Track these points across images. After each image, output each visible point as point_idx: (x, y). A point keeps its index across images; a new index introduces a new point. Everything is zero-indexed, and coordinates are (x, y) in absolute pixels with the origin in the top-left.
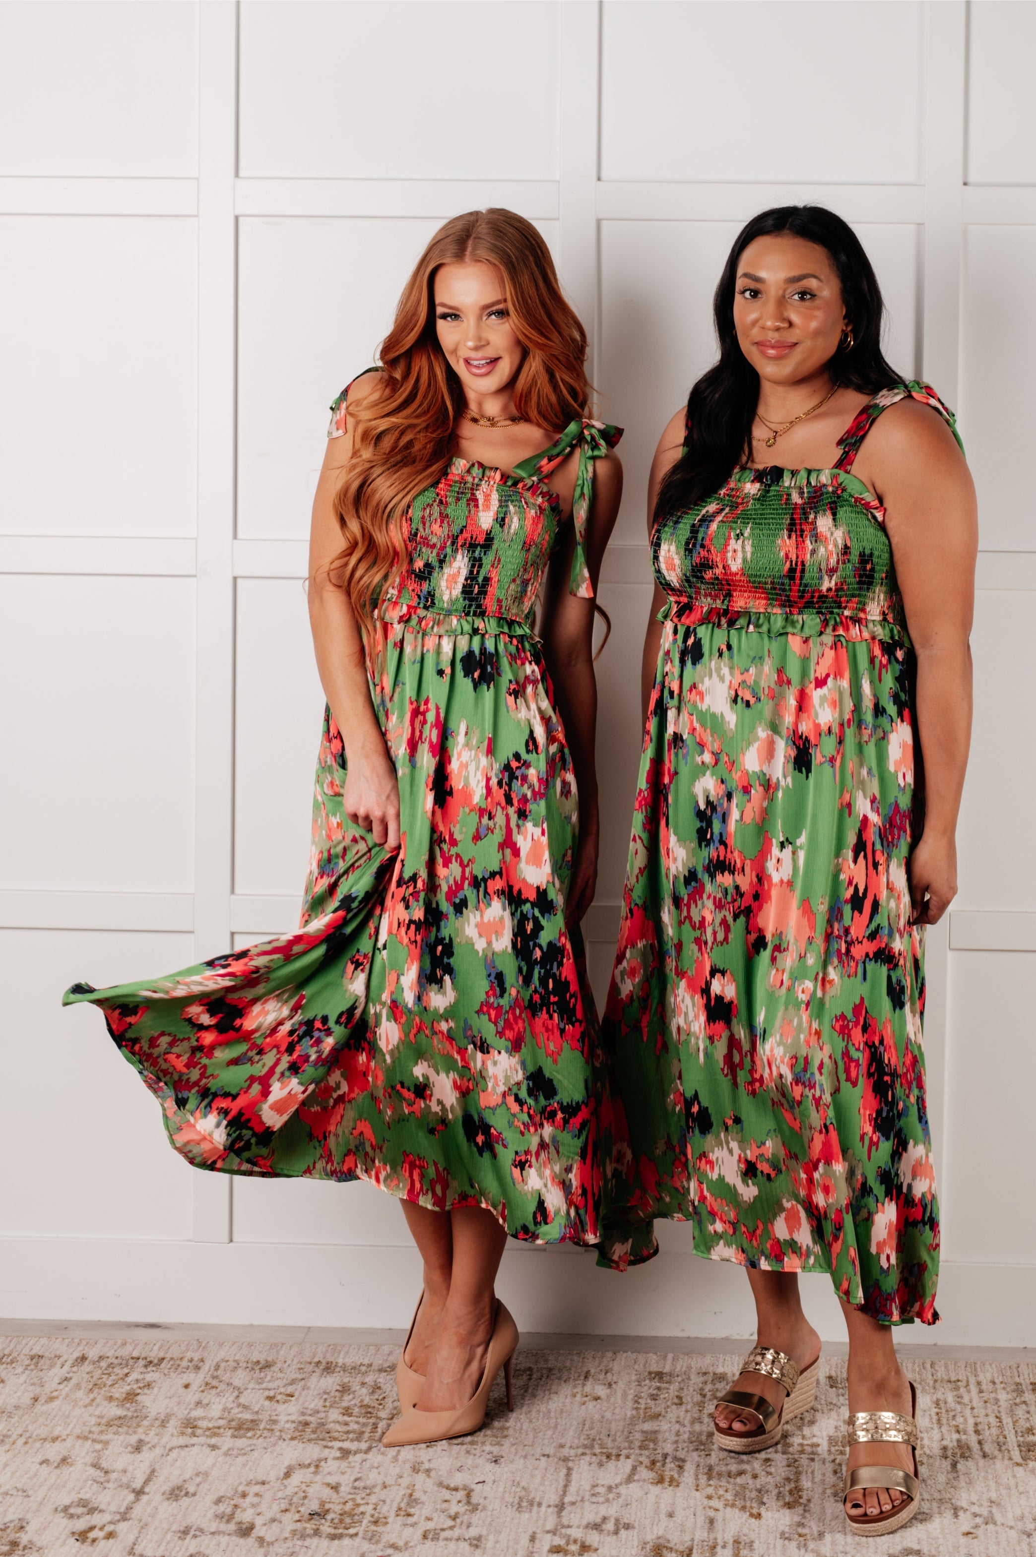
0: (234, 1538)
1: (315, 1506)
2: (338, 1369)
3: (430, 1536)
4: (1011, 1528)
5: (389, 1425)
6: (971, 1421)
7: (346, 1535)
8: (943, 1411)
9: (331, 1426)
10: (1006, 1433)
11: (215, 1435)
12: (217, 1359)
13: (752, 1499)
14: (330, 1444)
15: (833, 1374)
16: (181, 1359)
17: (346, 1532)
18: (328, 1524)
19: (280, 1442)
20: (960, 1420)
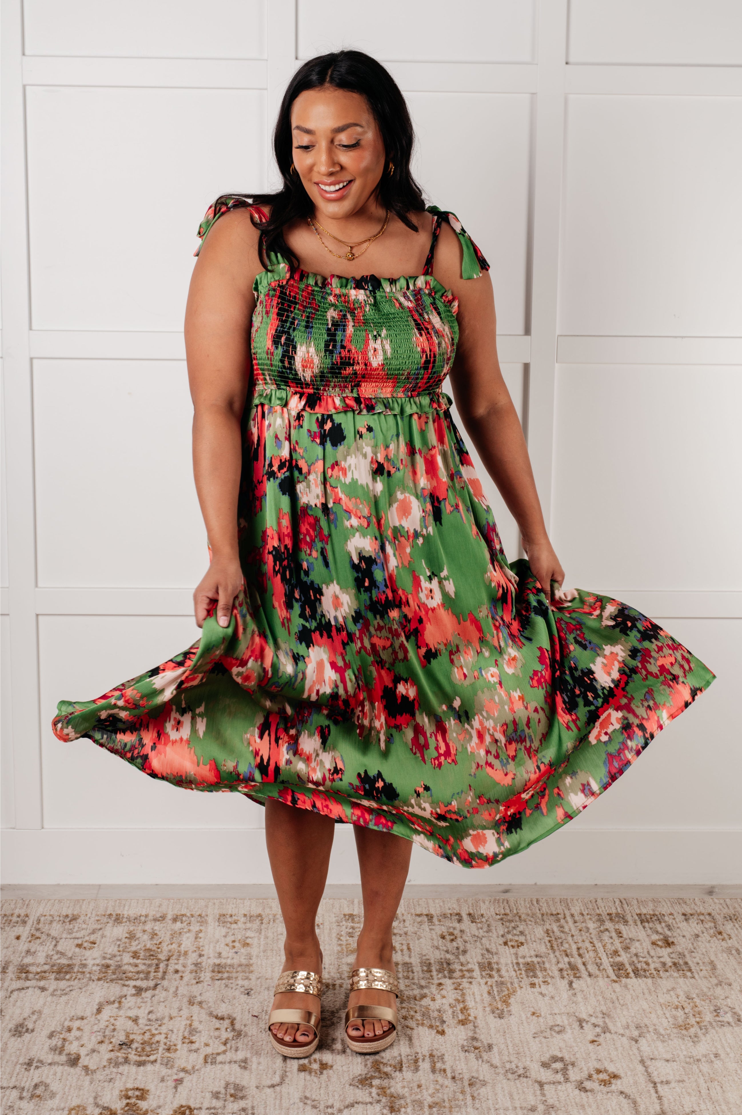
0: (66, 1068)
1: (121, 1037)
2: (125, 920)
3: (209, 1061)
4: (623, 1035)
5: (167, 965)
6: (574, 947)
7: (149, 1061)
8: (553, 939)
9: (125, 968)
10: (600, 955)
11: (43, 978)
12: (38, 915)
13: (435, 1018)
14: (127, 983)
15: (471, 912)
16: (12, 915)
17: (147, 1059)
18: (134, 1052)
19: (91, 983)
20: (566, 946)
